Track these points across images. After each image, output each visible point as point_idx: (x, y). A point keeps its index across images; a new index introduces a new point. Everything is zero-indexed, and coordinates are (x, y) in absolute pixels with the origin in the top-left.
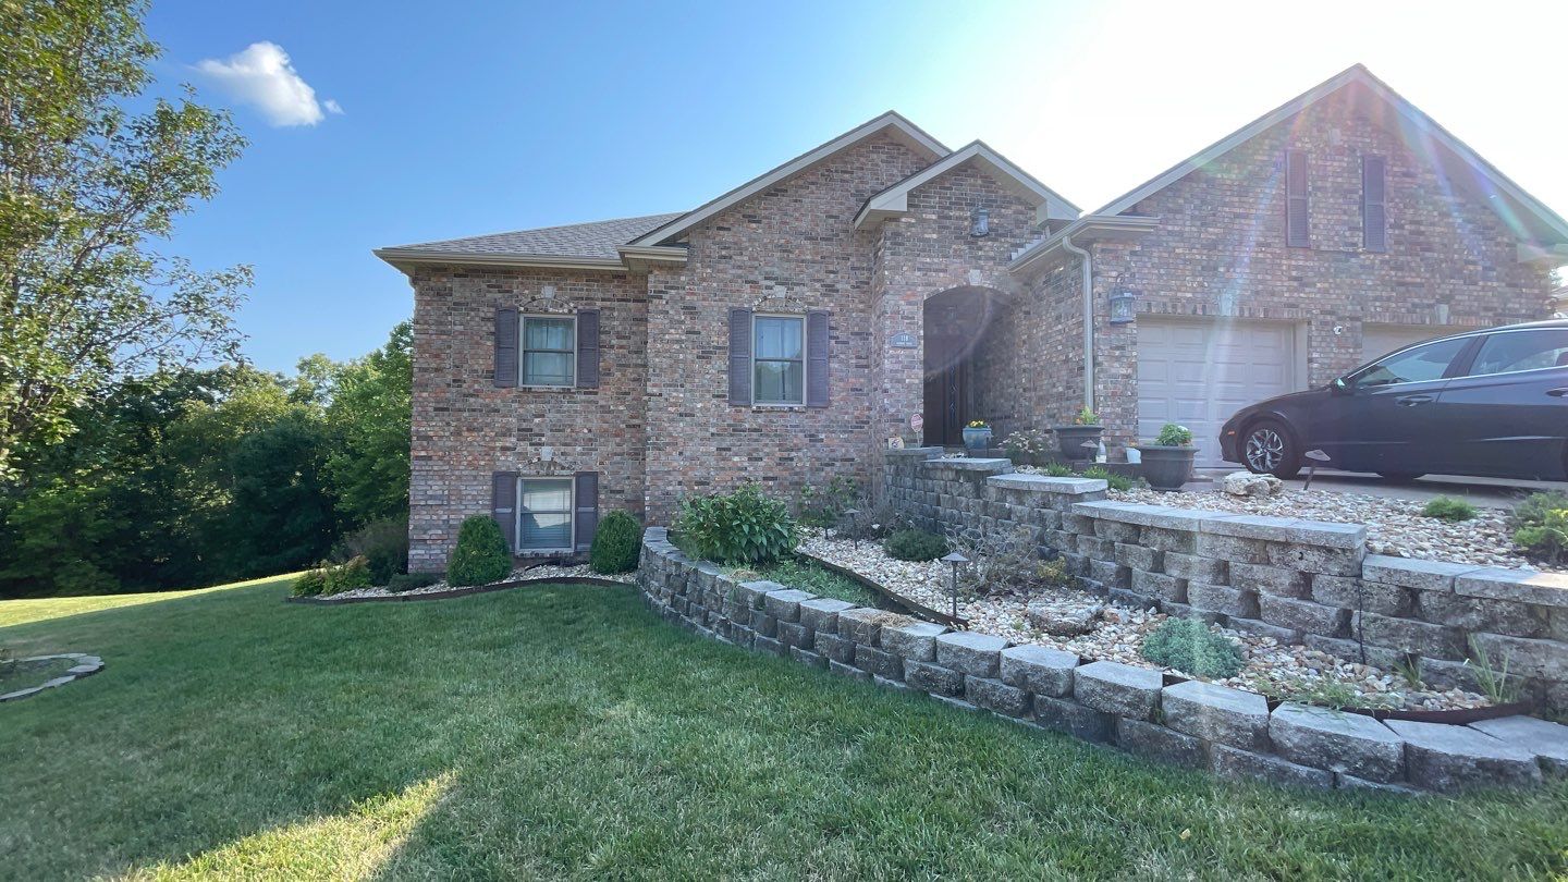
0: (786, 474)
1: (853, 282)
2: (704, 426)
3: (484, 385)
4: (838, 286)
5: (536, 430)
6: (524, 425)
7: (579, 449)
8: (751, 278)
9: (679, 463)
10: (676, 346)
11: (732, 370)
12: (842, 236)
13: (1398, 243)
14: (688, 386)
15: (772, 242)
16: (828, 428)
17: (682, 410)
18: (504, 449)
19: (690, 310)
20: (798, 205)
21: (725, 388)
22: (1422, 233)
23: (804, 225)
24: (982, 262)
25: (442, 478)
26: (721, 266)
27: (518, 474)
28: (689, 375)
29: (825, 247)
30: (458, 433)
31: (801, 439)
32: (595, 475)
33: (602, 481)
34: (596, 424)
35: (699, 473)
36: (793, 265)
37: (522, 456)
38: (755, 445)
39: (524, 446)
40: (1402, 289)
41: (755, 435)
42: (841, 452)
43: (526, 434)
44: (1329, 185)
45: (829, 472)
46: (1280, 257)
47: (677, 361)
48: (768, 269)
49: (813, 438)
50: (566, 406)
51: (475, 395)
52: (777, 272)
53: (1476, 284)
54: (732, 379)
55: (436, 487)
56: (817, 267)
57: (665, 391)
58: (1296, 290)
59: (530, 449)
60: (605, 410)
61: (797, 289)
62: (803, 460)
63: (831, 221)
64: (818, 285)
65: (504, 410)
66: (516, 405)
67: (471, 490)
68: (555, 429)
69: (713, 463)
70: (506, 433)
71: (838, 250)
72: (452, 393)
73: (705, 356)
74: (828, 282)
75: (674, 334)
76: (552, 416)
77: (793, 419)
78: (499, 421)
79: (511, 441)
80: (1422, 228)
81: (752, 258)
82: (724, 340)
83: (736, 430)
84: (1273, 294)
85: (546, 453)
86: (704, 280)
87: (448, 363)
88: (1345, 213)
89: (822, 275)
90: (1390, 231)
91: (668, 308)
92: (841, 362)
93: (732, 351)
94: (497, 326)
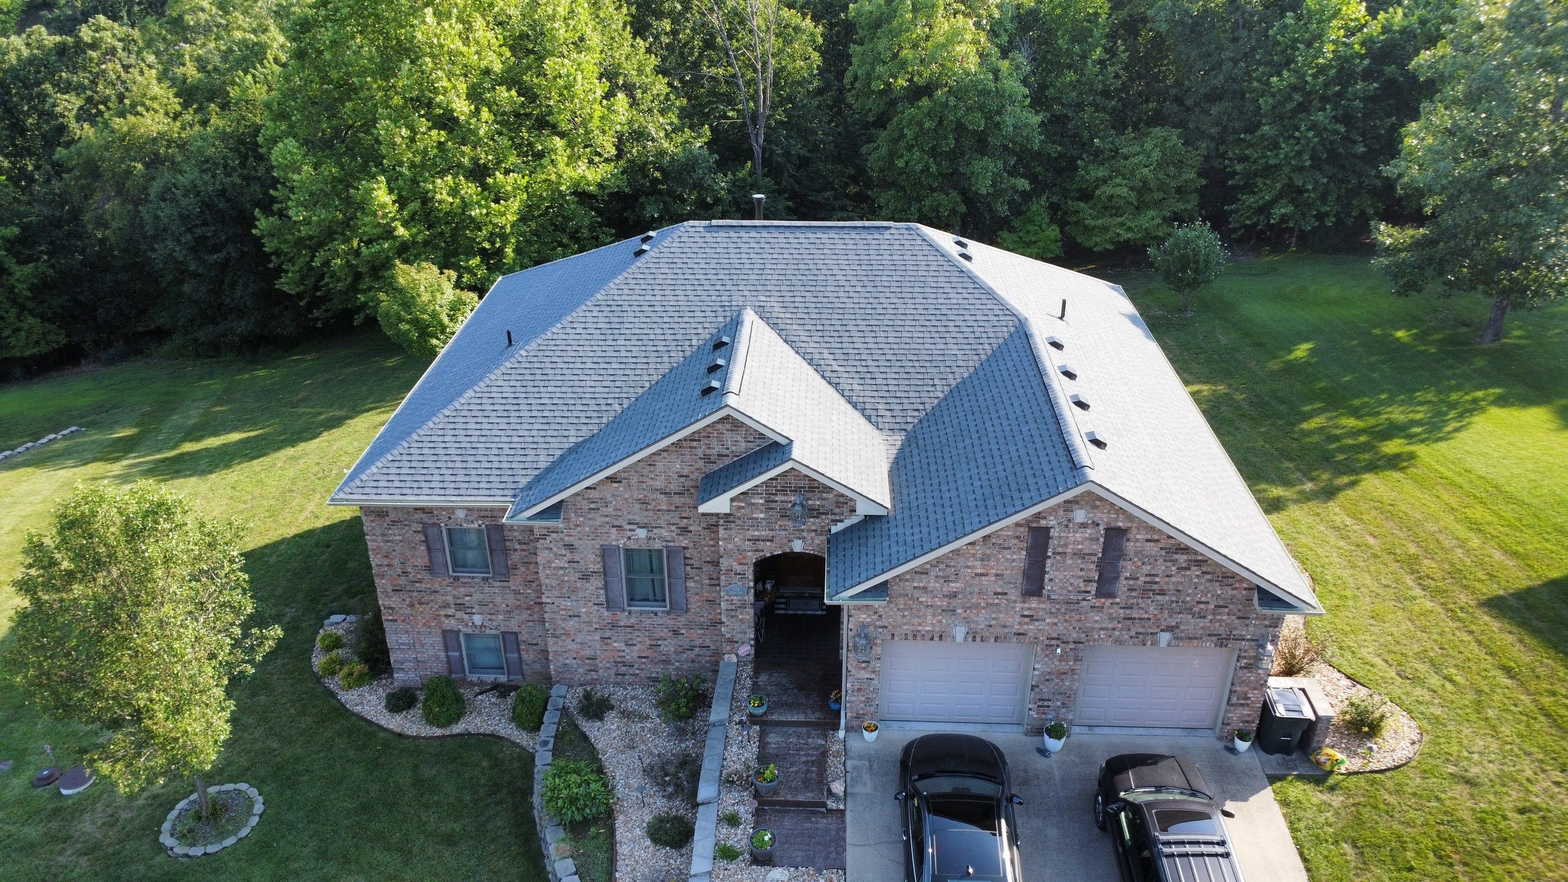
0: (655, 655)
1: (704, 525)
2: (589, 623)
3: (424, 575)
4: (691, 528)
5: (468, 605)
6: (458, 601)
7: (501, 617)
8: (616, 523)
9: (573, 646)
10: (561, 572)
11: (606, 587)
12: (692, 491)
13: (1131, 590)
14: (574, 598)
15: (632, 496)
16: (689, 626)
17: (571, 613)
18: (447, 616)
19: (570, 547)
20: (652, 468)
21: (602, 599)
22: (1156, 583)
23: (659, 484)
24: (804, 534)
25: (407, 632)
26: (591, 516)
27: (458, 632)
28: (574, 591)
29: (678, 500)
30: (412, 605)
31: (665, 633)
32: (516, 634)
33: (521, 638)
34: (511, 599)
35: (588, 652)
36: (651, 513)
37: (461, 620)
38: (629, 636)
39: (459, 614)
40: (1129, 622)
41: (629, 630)
42: (697, 643)
43: (460, 606)
44: (1068, 550)
45: (691, 655)
46: (1015, 602)
47: (563, 581)
48: (630, 517)
49: (676, 633)
50: (487, 590)
51: (420, 581)
52: (638, 518)
53: (1204, 617)
54: (607, 596)
55: (404, 638)
56: (672, 514)
57: (555, 600)
58: (1027, 624)
59: (466, 617)
60: (517, 593)
61: (655, 531)
62: (669, 646)
63: (682, 479)
64: (673, 528)
65: (442, 591)
66: (449, 589)
67: (428, 641)
68: (482, 604)
69: (598, 647)
70: (447, 606)
71: (688, 501)
72: (402, 581)
73: (585, 577)
74: (682, 525)
75: (557, 563)
76: (477, 596)
77: (658, 620)
78: (440, 599)
79: (451, 611)
80: (1157, 579)
81: (616, 509)
82: (598, 567)
83: (614, 626)
84: (1005, 626)
85: (478, 619)
86: (578, 526)
87: (396, 562)
88: (1082, 570)
89: (676, 520)
90: (1124, 582)
91: (551, 546)
92: (696, 582)
93: (605, 575)
94: (426, 536)
